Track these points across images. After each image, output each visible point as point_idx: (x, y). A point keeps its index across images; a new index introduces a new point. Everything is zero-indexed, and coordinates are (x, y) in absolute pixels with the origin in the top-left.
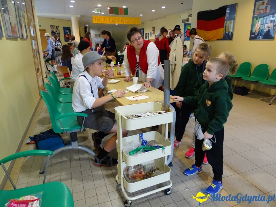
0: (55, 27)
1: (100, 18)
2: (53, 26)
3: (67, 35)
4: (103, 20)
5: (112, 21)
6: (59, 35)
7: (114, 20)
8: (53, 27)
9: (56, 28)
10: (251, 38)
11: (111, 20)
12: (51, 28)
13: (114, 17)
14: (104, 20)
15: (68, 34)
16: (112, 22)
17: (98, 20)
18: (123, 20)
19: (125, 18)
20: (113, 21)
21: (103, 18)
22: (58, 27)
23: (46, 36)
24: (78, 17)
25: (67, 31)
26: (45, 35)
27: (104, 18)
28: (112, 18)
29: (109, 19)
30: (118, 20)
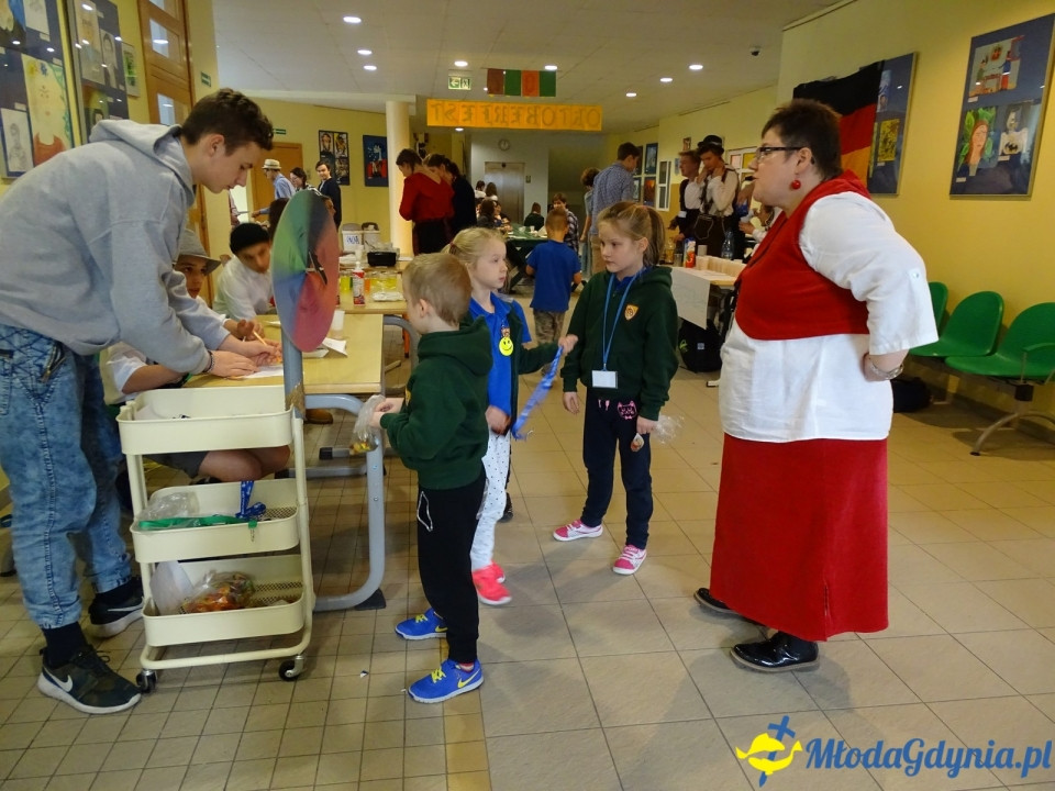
0: (336, 135)
1: (452, 107)
2: (326, 133)
3: (374, 164)
4: (462, 116)
5: (495, 118)
6: (348, 164)
7: (504, 115)
8: (326, 138)
9: (339, 138)
10: (957, 190)
11: (493, 115)
12: (321, 140)
13: (501, 105)
14: (466, 116)
15: (380, 159)
16: (497, 121)
17: (447, 114)
18: (535, 115)
19: (543, 107)
20: (501, 118)
21: (463, 106)
22: (344, 136)
23: (267, 169)
24: (409, 104)
25: (377, 150)
26: (265, 167)
27: (465, 109)
28: (497, 108)
29: (486, 113)
30: (518, 115)
